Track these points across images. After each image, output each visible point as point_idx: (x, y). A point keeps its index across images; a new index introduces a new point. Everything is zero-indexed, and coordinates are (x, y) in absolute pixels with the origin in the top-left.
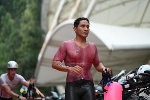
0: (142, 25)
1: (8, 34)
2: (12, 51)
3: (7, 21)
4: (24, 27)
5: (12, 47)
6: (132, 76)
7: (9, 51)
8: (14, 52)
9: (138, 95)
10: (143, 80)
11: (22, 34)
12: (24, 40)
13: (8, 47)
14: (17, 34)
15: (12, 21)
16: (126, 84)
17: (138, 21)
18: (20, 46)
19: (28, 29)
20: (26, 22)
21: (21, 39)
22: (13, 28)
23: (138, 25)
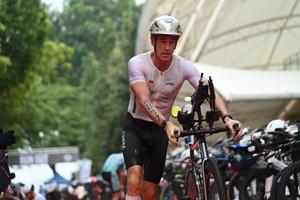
0: (270, 68)
1: (91, 79)
2: (96, 102)
3: (89, 63)
4: (112, 70)
5: (97, 97)
6: (258, 135)
7: (91, 103)
8: (99, 104)
9: (266, 160)
10: (274, 140)
11: (109, 80)
12: (112, 88)
13: (91, 97)
14: (103, 80)
15: (96, 63)
16: (250, 146)
17: (264, 61)
18: (106, 96)
19: (117, 73)
20: (115, 64)
21: (108, 87)
22: (97, 73)
23: (265, 67)
